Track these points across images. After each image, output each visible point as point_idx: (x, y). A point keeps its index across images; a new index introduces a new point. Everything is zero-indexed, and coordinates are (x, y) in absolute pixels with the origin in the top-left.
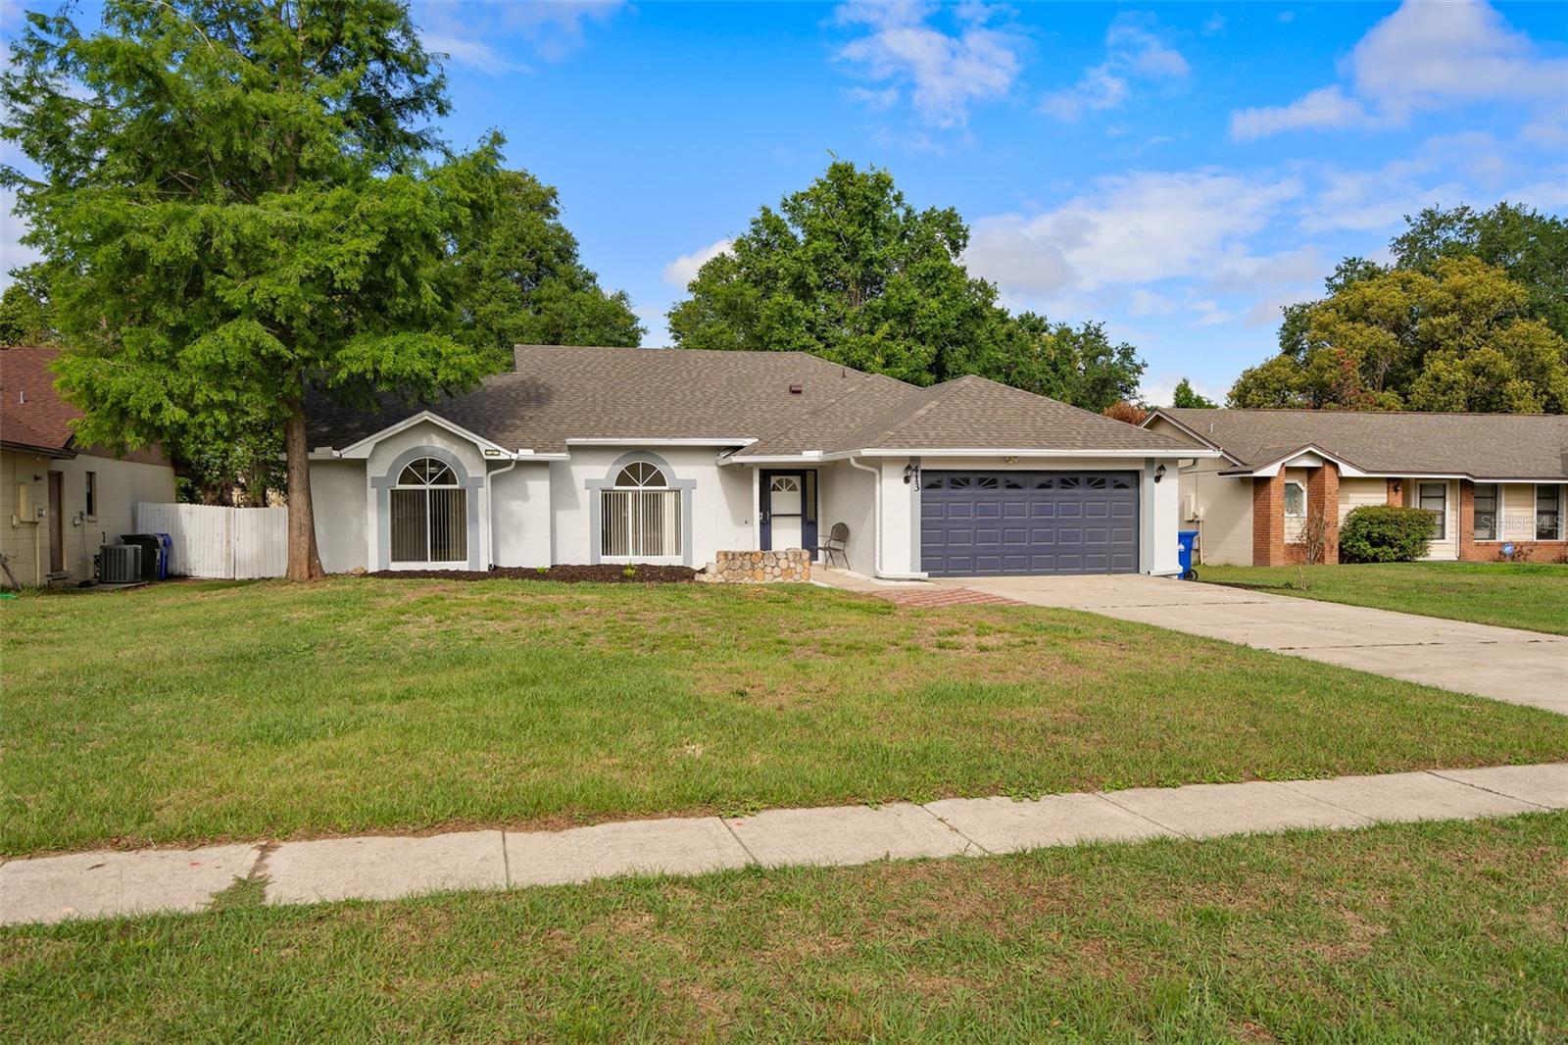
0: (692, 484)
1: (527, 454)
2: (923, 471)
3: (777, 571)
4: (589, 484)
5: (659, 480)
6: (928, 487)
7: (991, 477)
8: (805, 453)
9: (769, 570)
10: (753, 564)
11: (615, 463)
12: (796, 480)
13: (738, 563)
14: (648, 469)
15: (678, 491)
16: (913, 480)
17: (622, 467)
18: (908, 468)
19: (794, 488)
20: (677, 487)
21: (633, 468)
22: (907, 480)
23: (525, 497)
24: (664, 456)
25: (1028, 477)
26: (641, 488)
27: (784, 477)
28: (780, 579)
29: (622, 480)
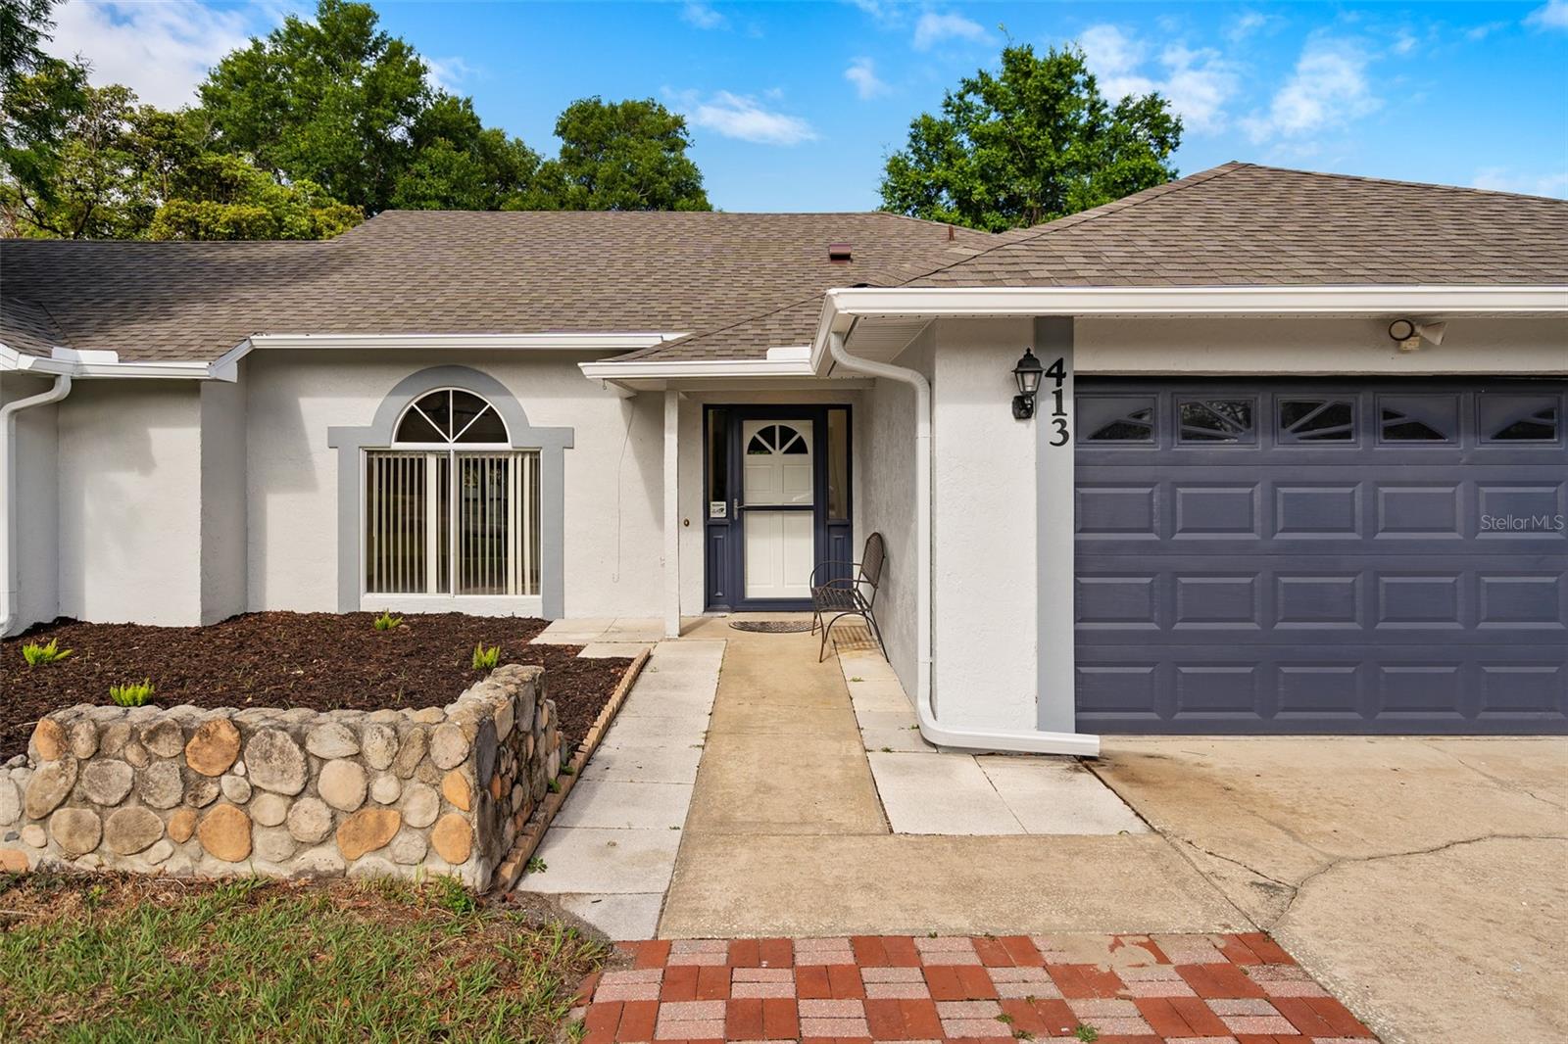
0: (566, 439)
1: (99, 361)
2: (1081, 380)
3: (310, 818)
4: (337, 438)
5: (492, 428)
6: (1099, 435)
7: (1329, 399)
8: (774, 353)
9: (269, 809)
10: (191, 785)
11: (394, 392)
12: (804, 430)
13: (121, 773)
14: (468, 403)
15: (535, 455)
16: (1046, 406)
17: (408, 401)
18: (1027, 364)
19: (799, 448)
20: (530, 443)
21: (435, 405)
22: (1023, 408)
23: (144, 462)
24: (503, 377)
25: (1467, 397)
26: (451, 445)
27: (777, 424)
28: (325, 858)
29: (410, 428)
